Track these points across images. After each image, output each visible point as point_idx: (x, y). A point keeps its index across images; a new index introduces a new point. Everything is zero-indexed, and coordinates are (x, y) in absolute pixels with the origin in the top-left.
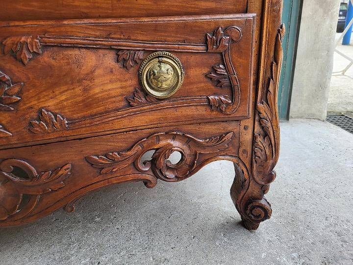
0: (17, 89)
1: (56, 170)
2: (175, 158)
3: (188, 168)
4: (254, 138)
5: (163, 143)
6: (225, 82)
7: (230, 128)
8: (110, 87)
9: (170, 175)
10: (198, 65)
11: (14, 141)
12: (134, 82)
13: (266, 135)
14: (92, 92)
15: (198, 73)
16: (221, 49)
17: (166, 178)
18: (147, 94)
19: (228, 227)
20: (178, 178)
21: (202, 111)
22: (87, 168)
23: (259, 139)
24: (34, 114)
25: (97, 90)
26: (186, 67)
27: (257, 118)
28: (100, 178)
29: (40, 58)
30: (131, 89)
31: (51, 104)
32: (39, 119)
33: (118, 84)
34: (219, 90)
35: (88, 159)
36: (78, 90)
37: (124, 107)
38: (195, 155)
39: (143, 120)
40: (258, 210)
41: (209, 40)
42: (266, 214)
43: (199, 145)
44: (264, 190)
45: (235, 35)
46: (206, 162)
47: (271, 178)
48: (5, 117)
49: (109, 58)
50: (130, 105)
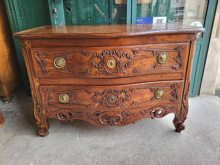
0: (130, 97)
1: (133, 114)
2: (160, 112)
3: (163, 115)
4: (181, 108)
5: (157, 108)
6: (175, 95)
7: (175, 105)
8: (148, 96)
9: (158, 116)
10: (169, 91)
12: (153, 95)
13: (185, 107)
15: (168, 93)
16: (175, 88)
18: (156, 97)
19: (171, 131)
20: (160, 117)
21: (169, 102)
22: (140, 114)
23: (183, 108)
24: (132, 102)
25: (145, 97)
26: (166, 92)
27: (183, 103)
28: (142, 116)
29: (135, 91)
31: (135, 100)
33: (150, 96)
34: (173, 97)
35: (140, 112)
36: (141, 97)
37: (150, 100)
38: (165, 112)
39: (154, 103)
40: (181, 127)
41: (172, 86)
42: (183, 128)
43: (167, 109)
44: (183, 122)
45: (178, 85)
46: (168, 113)
47: (185, 118)
48: (126, 103)
49: (149, 90)
50: (152, 100)
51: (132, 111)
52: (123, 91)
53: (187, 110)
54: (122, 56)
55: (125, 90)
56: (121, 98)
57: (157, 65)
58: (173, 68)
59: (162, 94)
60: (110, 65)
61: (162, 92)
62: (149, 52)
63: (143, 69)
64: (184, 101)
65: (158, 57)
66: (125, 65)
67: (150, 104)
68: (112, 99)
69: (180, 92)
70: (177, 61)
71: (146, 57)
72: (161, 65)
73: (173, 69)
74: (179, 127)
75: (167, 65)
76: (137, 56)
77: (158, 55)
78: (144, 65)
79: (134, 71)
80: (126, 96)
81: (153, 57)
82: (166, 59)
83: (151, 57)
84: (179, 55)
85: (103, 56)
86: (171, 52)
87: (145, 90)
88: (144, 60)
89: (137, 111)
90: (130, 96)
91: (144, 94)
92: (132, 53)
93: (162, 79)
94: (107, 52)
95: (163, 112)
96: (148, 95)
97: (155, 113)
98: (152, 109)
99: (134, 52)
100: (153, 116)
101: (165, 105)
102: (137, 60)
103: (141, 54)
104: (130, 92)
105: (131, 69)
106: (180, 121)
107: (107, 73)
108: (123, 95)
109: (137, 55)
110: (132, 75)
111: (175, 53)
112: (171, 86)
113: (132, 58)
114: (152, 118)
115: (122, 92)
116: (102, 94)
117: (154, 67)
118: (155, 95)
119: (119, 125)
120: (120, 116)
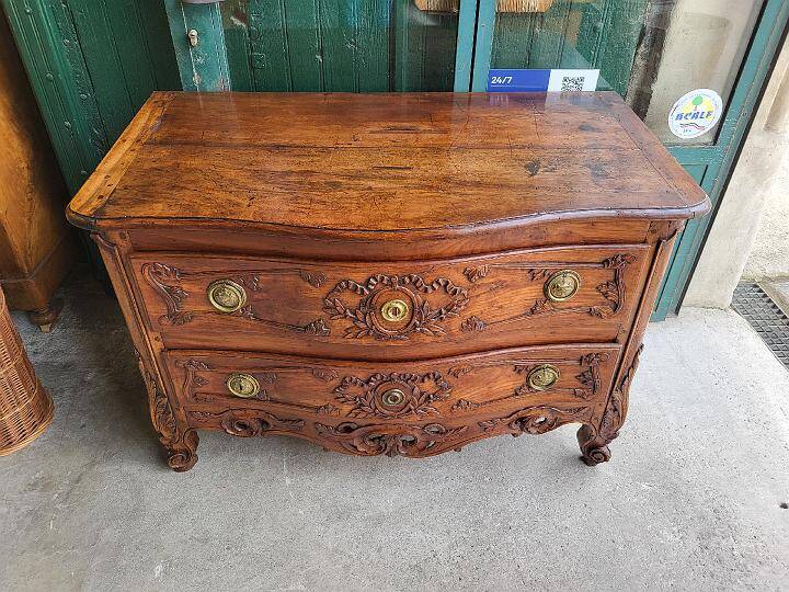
0: (450, 390)
1: (458, 429)
3: (547, 427)
4: (606, 411)
5: (532, 413)
6: (590, 382)
7: (587, 405)
8: (506, 384)
9: (533, 430)
10: (571, 371)
12: (523, 381)
13: (616, 410)
14: (494, 389)
15: (570, 376)
16: (591, 365)
17: (529, 432)
18: (530, 388)
19: (567, 460)
20: (539, 433)
21: (568, 397)
22: (478, 428)
23: (610, 412)
24: (456, 402)
25: (497, 387)
26: (562, 372)
27: (611, 400)
28: (484, 433)
29: (468, 373)
30: (520, 385)
31: (467, 397)
32: (458, 405)
33: (512, 383)
34: (584, 386)
35: (479, 423)
36: (485, 388)
37: (512, 396)
38: (556, 419)
39: (520, 403)
40: (599, 456)
41: (583, 360)
42: (605, 458)
43: (561, 414)
45: (603, 358)
46: (563, 423)
47: (615, 436)
48: (438, 405)
49: (510, 370)
50: (517, 394)
51: (455, 424)
52: (429, 377)
53: (621, 419)
54: (430, 291)
55: (434, 374)
56: (422, 394)
57: (543, 307)
58: (591, 313)
59: (551, 379)
60: (390, 314)
62: (519, 272)
63: (495, 320)
64: (617, 395)
65: (547, 284)
66: (440, 313)
68: (395, 399)
69: (605, 375)
70: (605, 295)
71: (506, 287)
72: (556, 304)
73: (591, 315)
74: (592, 453)
75: (573, 305)
76: (479, 285)
77: (546, 278)
78: (501, 307)
79: (471, 324)
80: (438, 389)
81: (529, 286)
82: (571, 290)
83: (525, 286)
84: (616, 280)
85: (370, 290)
86: (592, 271)
87: (498, 371)
88: (502, 295)
89: (470, 422)
90: (451, 388)
91: (495, 381)
92: (463, 280)
93: (555, 338)
94: (382, 279)
95: (550, 422)
96: (506, 382)
97: (523, 423)
98: (514, 416)
99: (470, 276)
100: (516, 431)
101: (555, 404)
102: (478, 295)
103: (493, 280)
104: (451, 379)
105: (456, 323)
106: (599, 440)
107: (379, 336)
108: (429, 386)
109: (479, 282)
111: (603, 271)
112: (579, 358)
113: (464, 292)
114: (513, 435)
115: (426, 380)
116: (362, 386)
117: (532, 311)
118: (528, 381)
119: (413, 456)
120: (417, 435)
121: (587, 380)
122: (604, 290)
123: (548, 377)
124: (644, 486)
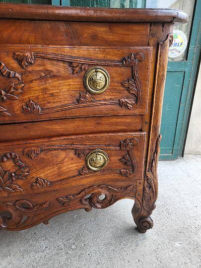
0: (27, 169)
1: (41, 205)
2: (102, 197)
3: (108, 202)
4: (144, 188)
5: (96, 191)
7: (131, 184)
8: (71, 166)
9: (98, 205)
10: (115, 155)
11: (24, 193)
12: (83, 163)
13: (150, 187)
14: (62, 169)
15: (115, 159)
16: (128, 149)
17: (96, 207)
18: (89, 169)
20: (103, 207)
21: (117, 176)
22: (57, 203)
23: (147, 189)
24: (34, 180)
25: (64, 168)
26: (109, 156)
27: (146, 179)
28: (63, 208)
29: (39, 156)
30: (82, 167)
31: (42, 175)
32: (36, 183)
33: (75, 165)
34: (126, 167)
35: (57, 199)
36: (56, 169)
37: (77, 175)
38: (113, 196)
40: (146, 224)
41: (122, 145)
42: (150, 226)
43: (115, 191)
44: (149, 213)
45: (135, 143)
46: (118, 199)
47: (153, 208)
48: (20, 182)
49: (71, 154)
50: (80, 174)
51: (39, 200)
52: (7, 157)
53: (155, 194)
55: (11, 155)
57: (85, 97)
58: (121, 104)
59: (102, 161)
61: (101, 156)
62: (61, 64)
63: (49, 105)
64: (149, 174)
65: (84, 78)
67: (78, 183)
69: (139, 157)
70: (128, 89)
71: (54, 76)
72: (94, 96)
73: (121, 107)
74: (142, 224)
75: (107, 97)
76: (30, 72)
77: (84, 72)
78: (52, 95)
79: (28, 108)
80: (17, 168)
81: (72, 78)
82: (103, 83)
83: (68, 78)
84: (133, 76)
86: (115, 68)
87: (63, 154)
88: (51, 83)
89: (50, 198)
90: (28, 167)
91: (62, 162)
92: (15, 64)
93: (100, 128)
95: (109, 198)
96: (71, 164)
97: (90, 199)
98: (83, 193)
99: (20, 61)
100: (87, 207)
101: (109, 183)
102: (31, 81)
103: (41, 68)
104: (26, 159)
106: (144, 213)
108: (9, 165)
109: (30, 69)
110: (23, 118)
111: (123, 69)
112: (119, 143)
113: (17, 75)
114: (85, 210)
115: (5, 159)
117: (78, 101)
118: (86, 163)
119: (12, 229)
120: (11, 210)
121: (128, 162)
122: (126, 85)
123: (100, 159)
124: (177, 244)
